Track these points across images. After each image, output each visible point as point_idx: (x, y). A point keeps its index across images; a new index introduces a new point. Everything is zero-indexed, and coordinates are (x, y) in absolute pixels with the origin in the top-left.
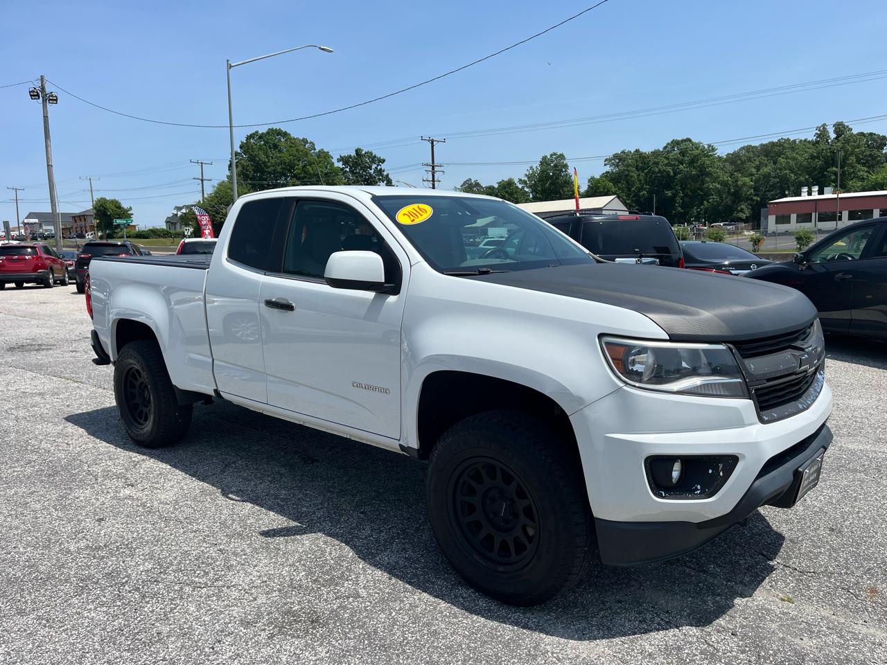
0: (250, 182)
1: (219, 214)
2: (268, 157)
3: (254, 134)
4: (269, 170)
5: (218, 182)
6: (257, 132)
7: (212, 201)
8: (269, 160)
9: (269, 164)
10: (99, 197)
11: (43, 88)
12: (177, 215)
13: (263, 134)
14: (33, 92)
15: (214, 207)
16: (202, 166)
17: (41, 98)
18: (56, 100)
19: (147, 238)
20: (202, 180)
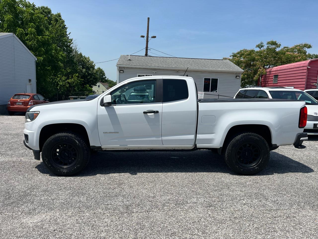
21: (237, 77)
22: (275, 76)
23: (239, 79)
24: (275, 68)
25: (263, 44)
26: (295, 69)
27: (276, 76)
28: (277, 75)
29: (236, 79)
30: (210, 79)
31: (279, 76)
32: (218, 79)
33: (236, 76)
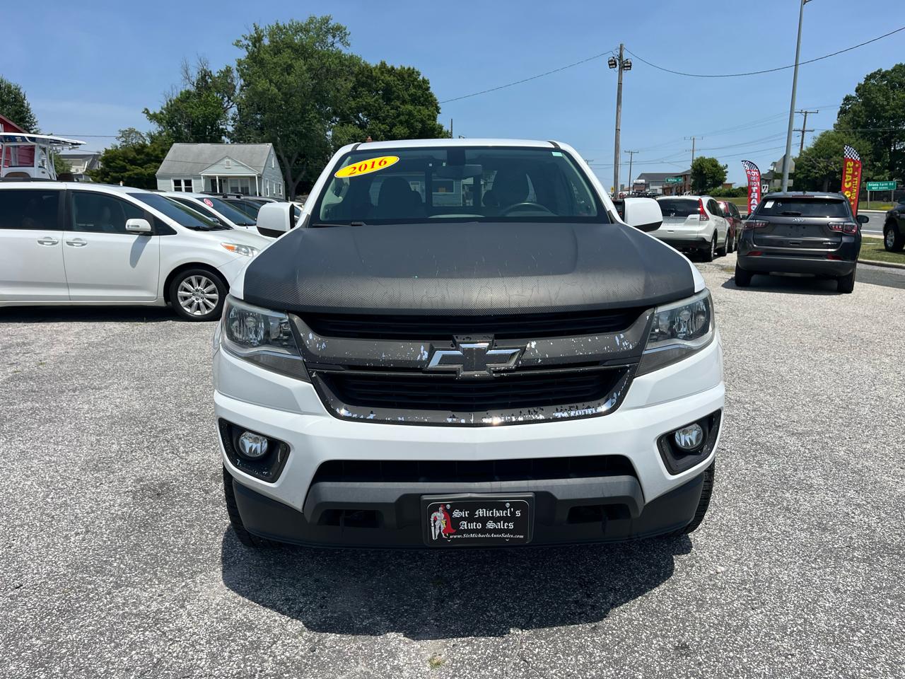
0: (859, 130)
1: (815, 168)
2: (887, 99)
3: (875, 73)
4: (887, 114)
5: (820, 132)
6: (880, 71)
7: (809, 154)
8: (888, 102)
9: (887, 107)
10: (699, 157)
11: (621, 56)
12: (773, 171)
13: (887, 71)
14: (612, 61)
15: (811, 161)
16: (805, 116)
17: (618, 66)
18: (630, 66)
19: (736, 196)
20: (803, 132)
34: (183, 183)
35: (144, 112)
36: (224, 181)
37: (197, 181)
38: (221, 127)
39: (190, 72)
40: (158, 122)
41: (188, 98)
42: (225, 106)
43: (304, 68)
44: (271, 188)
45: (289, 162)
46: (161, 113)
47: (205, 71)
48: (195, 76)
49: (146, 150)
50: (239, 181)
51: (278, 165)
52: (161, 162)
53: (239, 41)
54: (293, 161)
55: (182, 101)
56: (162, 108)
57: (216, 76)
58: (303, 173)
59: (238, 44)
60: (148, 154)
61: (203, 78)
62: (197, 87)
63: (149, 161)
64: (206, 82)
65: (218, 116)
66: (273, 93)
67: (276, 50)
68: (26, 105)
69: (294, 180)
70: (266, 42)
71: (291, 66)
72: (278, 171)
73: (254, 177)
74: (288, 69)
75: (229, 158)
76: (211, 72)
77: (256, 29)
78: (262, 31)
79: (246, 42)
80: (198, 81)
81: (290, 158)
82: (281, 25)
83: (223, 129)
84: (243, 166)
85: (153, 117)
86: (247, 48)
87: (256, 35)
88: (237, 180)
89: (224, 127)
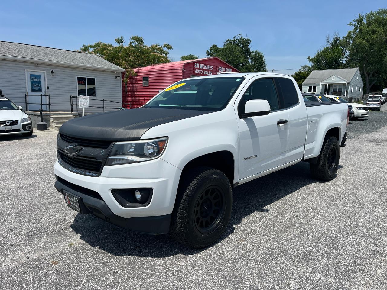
21: (118, 78)
22: (144, 78)
23: (119, 80)
24: (142, 69)
25: (124, 40)
26: (168, 71)
27: (146, 78)
28: (148, 77)
29: (117, 80)
30: (85, 78)
31: (149, 78)
32: (95, 79)
33: (116, 77)
34: (312, 87)
35: (308, 58)
36: (331, 86)
37: (319, 86)
38: (340, 61)
39: (329, 39)
40: (312, 62)
41: (327, 50)
42: (344, 52)
43: (383, 31)
44: (355, 89)
45: (368, 76)
46: (314, 58)
47: (337, 38)
48: (332, 40)
49: (300, 74)
50: (338, 85)
51: (360, 78)
52: (305, 79)
53: (351, 23)
54: (371, 75)
55: (324, 52)
56: (315, 56)
57: (342, 39)
58: (376, 81)
59: (350, 24)
60: (301, 76)
61: (335, 41)
62: (332, 45)
63: (301, 79)
64: (337, 42)
65: (339, 57)
66: (364, 44)
67: (369, 24)
68: (263, 60)
69: (370, 85)
70: (365, 21)
71: (376, 30)
72: (361, 80)
73: (346, 84)
74: (374, 32)
75: (335, 76)
76: (339, 38)
77: (360, 16)
78: (362, 17)
79: (354, 23)
80: (333, 42)
81: (369, 74)
82: (373, 12)
83: (341, 62)
84: (341, 79)
85: (311, 60)
86: (354, 25)
87: (359, 19)
88: (337, 85)
89: (342, 61)
